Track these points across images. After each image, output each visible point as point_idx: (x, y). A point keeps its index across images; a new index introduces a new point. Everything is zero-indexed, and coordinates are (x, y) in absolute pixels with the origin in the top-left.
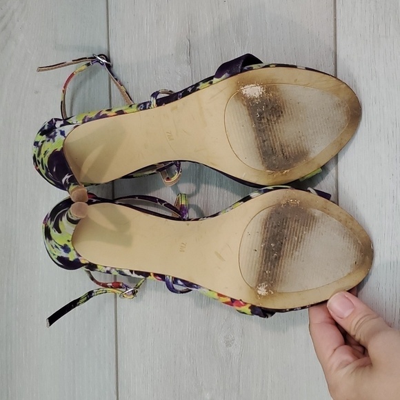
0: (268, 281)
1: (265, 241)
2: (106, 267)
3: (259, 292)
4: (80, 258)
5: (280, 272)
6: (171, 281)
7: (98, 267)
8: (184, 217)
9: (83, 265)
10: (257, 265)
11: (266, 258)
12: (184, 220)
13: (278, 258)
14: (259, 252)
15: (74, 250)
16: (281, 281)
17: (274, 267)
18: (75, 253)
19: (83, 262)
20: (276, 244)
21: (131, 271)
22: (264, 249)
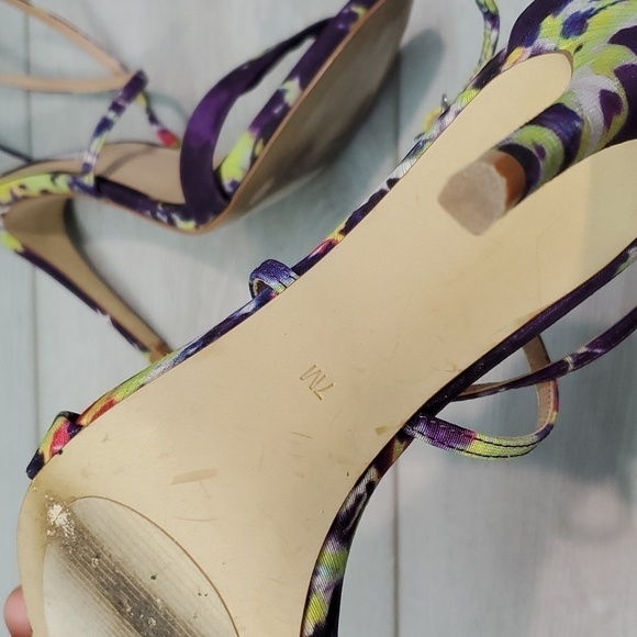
0: (75, 546)
1: (165, 615)
2: (458, 113)
3: (58, 508)
4: (529, 50)
5: (88, 584)
6: (273, 284)
7: (474, 92)
8: (421, 427)
9: (511, 48)
10: (119, 555)
11: (127, 585)
12: (413, 421)
13: (119, 606)
14: (146, 581)
15: (556, 50)
16: (69, 571)
17: (102, 584)
18: (550, 45)
19: (518, 52)
20: (153, 630)
21: (392, 183)
22: (149, 597)
